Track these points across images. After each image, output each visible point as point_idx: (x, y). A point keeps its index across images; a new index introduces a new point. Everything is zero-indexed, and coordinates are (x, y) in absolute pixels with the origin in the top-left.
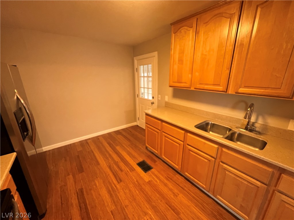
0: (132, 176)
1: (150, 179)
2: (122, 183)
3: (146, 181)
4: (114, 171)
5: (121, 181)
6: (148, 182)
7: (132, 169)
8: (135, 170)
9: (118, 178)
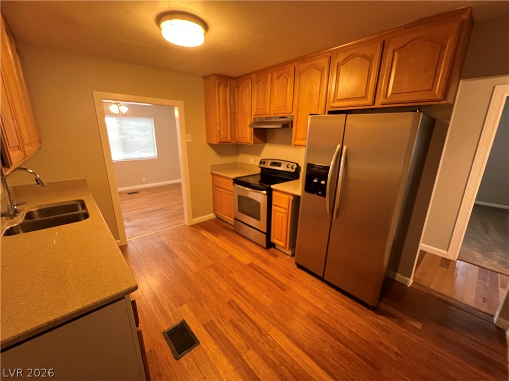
0: (210, 313)
1: (179, 308)
2: (227, 300)
3: (187, 304)
4: (247, 320)
5: (229, 303)
6: (184, 303)
7: (209, 327)
8: (204, 326)
9: (236, 308)
